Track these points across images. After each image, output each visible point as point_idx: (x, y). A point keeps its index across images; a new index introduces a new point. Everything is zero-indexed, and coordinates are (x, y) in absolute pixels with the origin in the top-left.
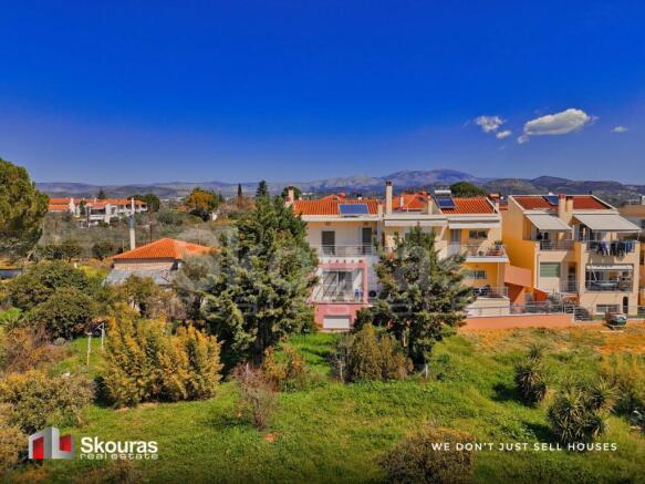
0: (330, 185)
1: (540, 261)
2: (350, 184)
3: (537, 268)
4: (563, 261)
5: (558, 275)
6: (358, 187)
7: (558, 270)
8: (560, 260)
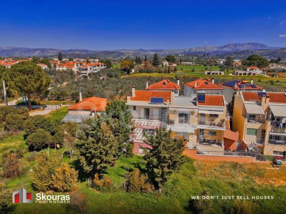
0: (193, 50)
1: (247, 127)
2: (203, 50)
3: (245, 131)
4: (259, 129)
5: (256, 135)
6: (207, 52)
7: (256, 133)
8: (257, 128)
